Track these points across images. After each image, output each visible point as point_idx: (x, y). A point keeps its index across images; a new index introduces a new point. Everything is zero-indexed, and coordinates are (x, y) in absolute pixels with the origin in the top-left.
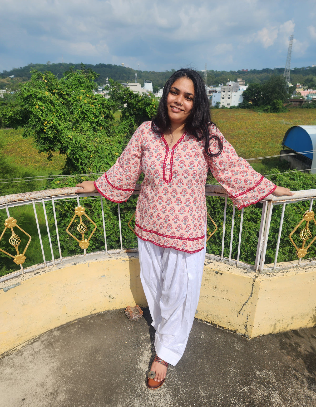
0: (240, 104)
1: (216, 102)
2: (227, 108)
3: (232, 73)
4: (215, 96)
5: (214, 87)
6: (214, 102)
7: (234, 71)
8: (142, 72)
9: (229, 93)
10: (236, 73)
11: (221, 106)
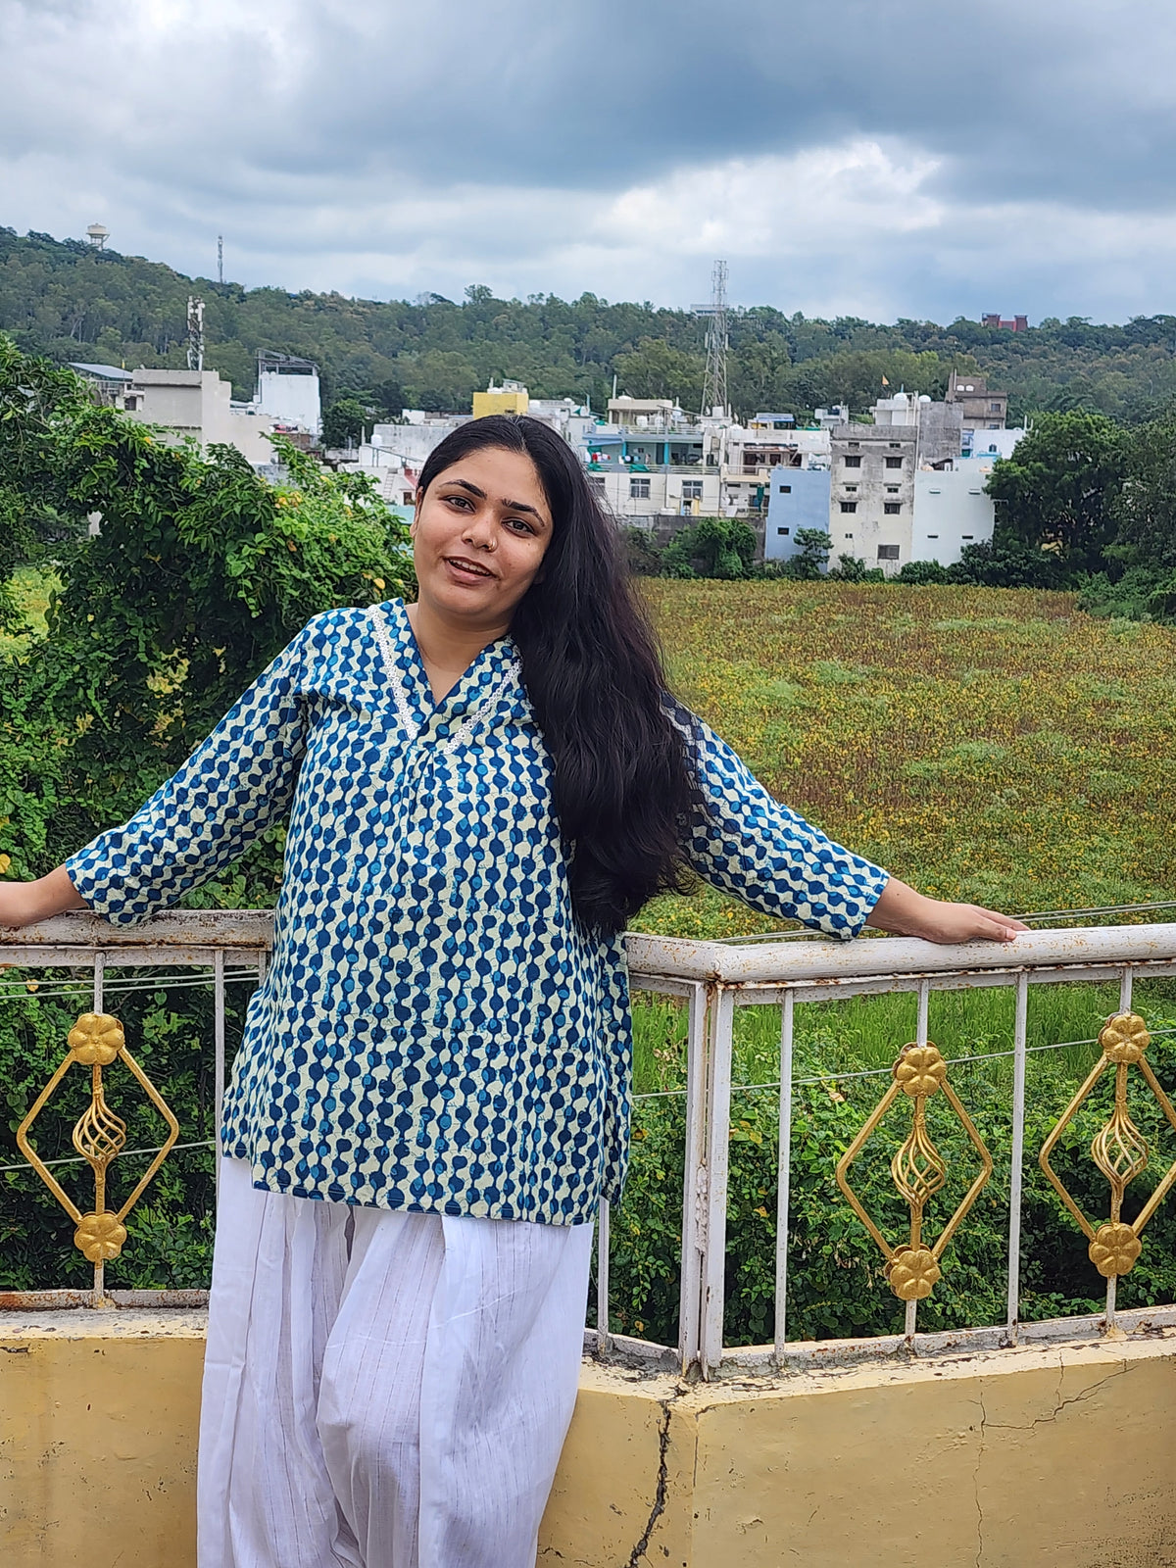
0: (971, 551)
1: (793, 533)
2: (876, 576)
3: (913, 334)
4: (785, 489)
5: (779, 426)
6: (783, 531)
7: (930, 326)
8: (242, 298)
9: (894, 475)
10: (943, 334)
11: (834, 563)
